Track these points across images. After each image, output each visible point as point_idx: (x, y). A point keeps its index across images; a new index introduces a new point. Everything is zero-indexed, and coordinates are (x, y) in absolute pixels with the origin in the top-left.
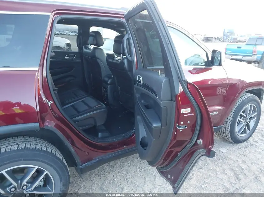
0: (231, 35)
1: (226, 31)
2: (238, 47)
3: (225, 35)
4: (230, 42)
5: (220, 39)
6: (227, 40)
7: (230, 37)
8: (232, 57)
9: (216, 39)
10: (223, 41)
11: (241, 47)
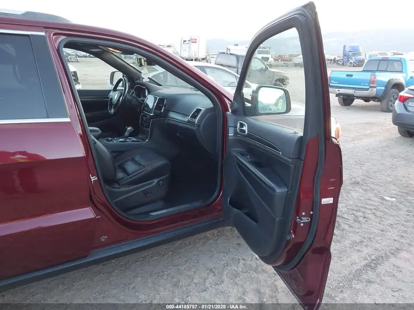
0: (354, 55)
1: (347, 49)
2: (347, 75)
3: (345, 56)
4: (354, 66)
5: (338, 61)
6: (348, 64)
7: (353, 58)
8: (339, 91)
9: (332, 62)
10: (343, 64)
11: (352, 76)
